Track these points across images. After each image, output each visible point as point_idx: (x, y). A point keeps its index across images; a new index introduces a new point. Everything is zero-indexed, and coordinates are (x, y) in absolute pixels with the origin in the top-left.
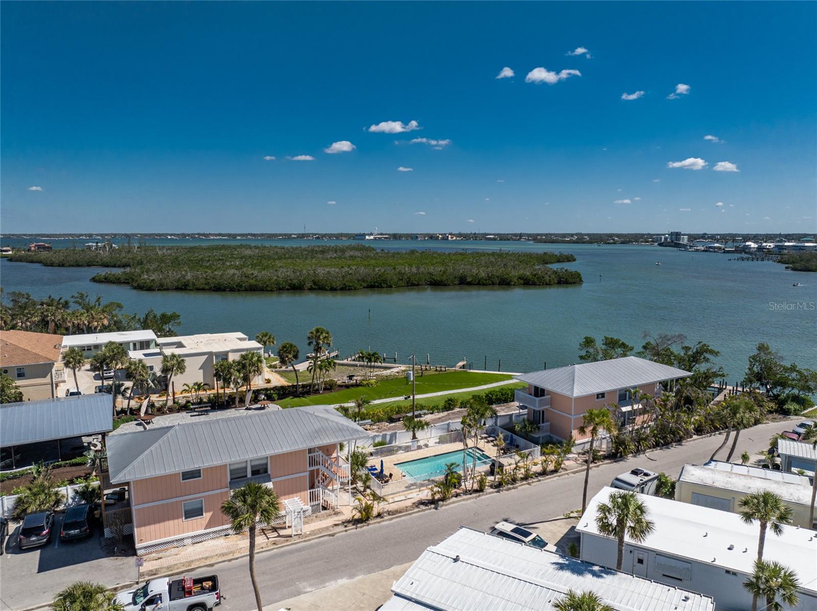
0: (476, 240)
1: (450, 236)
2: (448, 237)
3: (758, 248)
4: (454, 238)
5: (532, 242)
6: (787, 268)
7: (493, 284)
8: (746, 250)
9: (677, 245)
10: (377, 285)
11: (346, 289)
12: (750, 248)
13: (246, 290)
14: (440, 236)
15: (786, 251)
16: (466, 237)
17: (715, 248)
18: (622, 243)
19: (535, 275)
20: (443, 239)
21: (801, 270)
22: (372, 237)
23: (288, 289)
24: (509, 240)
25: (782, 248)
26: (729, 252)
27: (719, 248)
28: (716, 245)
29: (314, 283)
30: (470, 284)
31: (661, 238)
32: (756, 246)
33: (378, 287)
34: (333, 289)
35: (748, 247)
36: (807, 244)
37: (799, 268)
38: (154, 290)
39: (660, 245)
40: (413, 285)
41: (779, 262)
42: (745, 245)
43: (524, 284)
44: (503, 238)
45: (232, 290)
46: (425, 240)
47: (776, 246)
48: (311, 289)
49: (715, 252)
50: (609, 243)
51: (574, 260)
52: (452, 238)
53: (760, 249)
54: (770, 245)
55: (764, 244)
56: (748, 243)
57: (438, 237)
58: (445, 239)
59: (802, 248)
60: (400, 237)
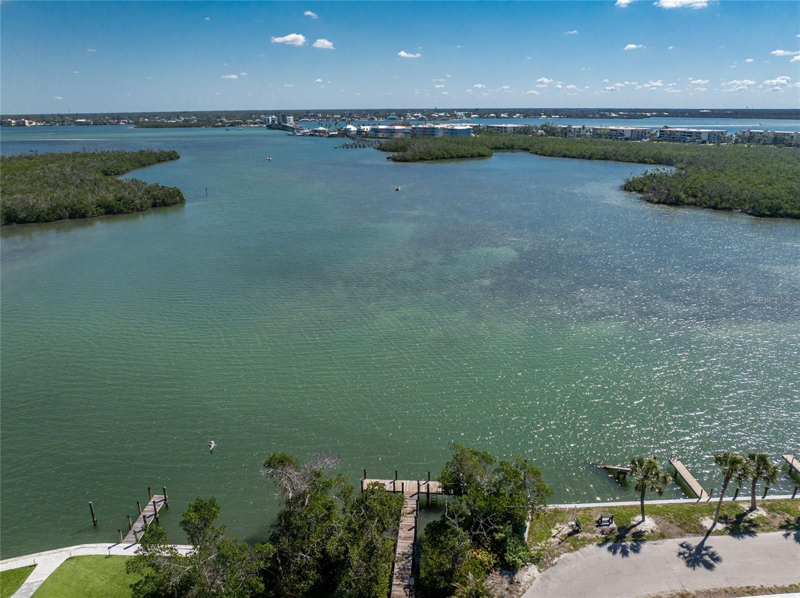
0: (63, 125)
1: (27, 121)
2: (24, 122)
3: (357, 131)
4: (34, 124)
5: (132, 127)
6: (388, 158)
7: (61, 218)
8: (346, 133)
9: (285, 128)
12: (351, 131)
14: (13, 121)
15: (380, 135)
16: (49, 121)
17: (320, 131)
18: (231, 125)
19: (120, 200)
20: (18, 124)
21: (400, 161)
24: (105, 124)
25: (376, 131)
26: (333, 136)
27: (324, 132)
28: (321, 128)
30: (23, 221)
31: (269, 119)
32: (356, 129)
35: (348, 130)
36: (396, 127)
37: (398, 159)
39: (270, 127)
41: (378, 149)
42: (346, 129)
43: (106, 213)
44: (99, 121)
47: (372, 129)
49: (320, 136)
51: (178, 157)
52: (30, 123)
53: (359, 132)
54: (367, 128)
55: (362, 127)
56: (349, 127)
57: (10, 122)
58: (21, 125)
59: (393, 131)
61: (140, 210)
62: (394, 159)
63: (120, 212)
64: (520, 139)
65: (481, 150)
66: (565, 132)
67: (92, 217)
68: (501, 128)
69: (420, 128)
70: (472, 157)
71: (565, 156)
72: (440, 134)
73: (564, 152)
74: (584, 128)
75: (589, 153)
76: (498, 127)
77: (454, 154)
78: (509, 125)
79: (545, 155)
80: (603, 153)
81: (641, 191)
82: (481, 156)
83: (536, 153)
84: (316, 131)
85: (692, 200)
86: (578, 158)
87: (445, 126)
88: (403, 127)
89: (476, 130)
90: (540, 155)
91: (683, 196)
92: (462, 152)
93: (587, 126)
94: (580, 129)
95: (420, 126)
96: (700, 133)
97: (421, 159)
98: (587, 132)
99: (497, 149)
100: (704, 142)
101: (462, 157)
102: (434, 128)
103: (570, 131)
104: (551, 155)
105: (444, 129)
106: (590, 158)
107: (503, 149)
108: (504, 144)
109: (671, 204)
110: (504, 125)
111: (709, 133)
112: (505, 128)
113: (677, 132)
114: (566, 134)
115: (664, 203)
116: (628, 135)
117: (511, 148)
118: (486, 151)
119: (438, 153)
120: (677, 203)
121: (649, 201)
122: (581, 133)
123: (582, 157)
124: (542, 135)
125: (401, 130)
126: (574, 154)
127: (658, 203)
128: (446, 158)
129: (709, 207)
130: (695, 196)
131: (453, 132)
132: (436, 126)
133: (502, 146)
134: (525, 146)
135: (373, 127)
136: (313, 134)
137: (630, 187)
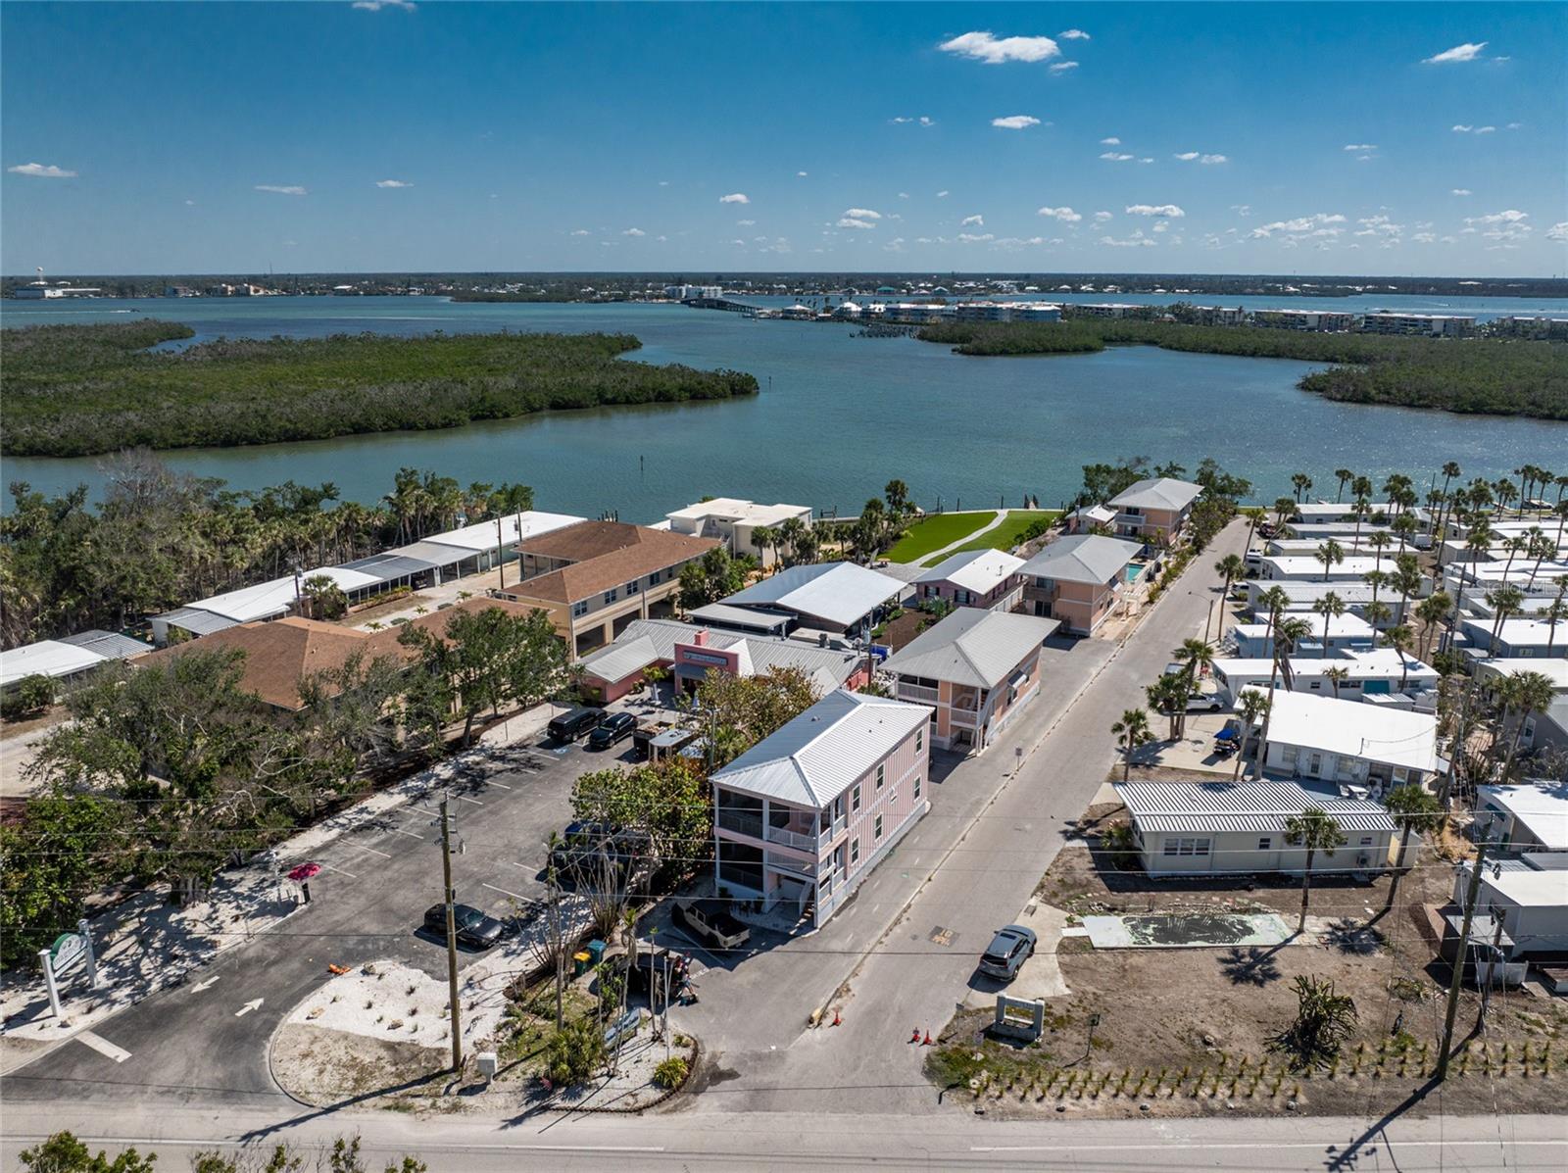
0: (312, 294)
1: (252, 288)
2: (248, 289)
3: (862, 313)
4: (261, 292)
6: (954, 350)
8: (843, 316)
10: (486, 414)
11: (448, 425)
12: (850, 312)
13: (279, 440)
14: (230, 288)
15: (902, 318)
16: (291, 286)
17: (796, 312)
18: (619, 299)
20: (237, 293)
22: (59, 293)
23: (347, 433)
24: (385, 294)
25: (896, 312)
26: (823, 319)
27: (805, 312)
28: (798, 307)
29: (390, 417)
31: (681, 291)
32: (860, 309)
33: (487, 417)
34: (430, 427)
35: (847, 311)
36: (931, 307)
37: (970, 351)
38: (83, 455)
39: (686, 302)
40: (533, 410)
41: (922, 339)
42: (842, 308)
44: (378, 286)
45: (253, 442)
46: (195, 296)
47: (888, 310)
48: (388, 430)
49: (801, 319)
50: (596, 301)
52: (256, 291)
53: (866, 314)
54: (880, 307)
55: (872, 306)
56: (848, 305)
57: (226, 289)
58: (243, 295)
59: (925, 313)
60: (133, 290)
61: (722, 396)
62: (963, 352)
63: (704, 397)
64: (1137, 327)
65: (1089, 341)
66: (1209, 317)
67: (679, 401)
68: (1103, 309)
69: (972, 308)
70: (1076, 350)
71: (1215, 352)
72: (1007, 319)
73: (1212, 346)
74: (1240, 311)
75: (1251, 347)
76: (1097, 309)
77: (1048, 345)
78: (1115, 306)
79: (1184, 350)
80: (1272, 348)
81: (1321, 390)
82: (1089, 349)
83: (1170, 347)
84: (790, 311)
85: (1386, 397)
86: (1236, 354)
87: (1014, 305)
88: (941, 307)
89: (1065, 312)
90: (1176, 349)
91: (1374, 392)
92: (1060, 343)
93: (1247, 310)
94: (1234, 312)
95: (971, 305)
96: (1431, 321)
97: (1004, 353)
98: (1246, 317)
99: (1109, 340)
101: (1062, 351)
102: (996, 309)
103: (1217, 316)
104: (1194, 350)
105: (1012, 310)
106: (1253, 355)
107: (1116, 341)
108: (1116, 334)
109: (1358, 401)
110: (1105, 306)
111: (1445, 320)
112: (1110, 309)
113: (1394, 318)
115: (1349, 401)
116: (1314, 323)
117: (1126, 340)
118: (1097, 343)
119: (1025, 343)
120: (1366, 400)
121: (1330, 399)
122: (1237, 320)
123: (1241, 352)
124: (1172, 322)
125: (938, 310)
126: (1229, 348)
127: (1342, 400)
128: (1038, 352)
129: (1404, 405)
130: (1388, 393)
131: (1029, 314)
132: (999, 306)
133: (1114, 337)
134: (1148, 337)
135: (889, 306)
136: (788, 315)
137: (1308, 386)
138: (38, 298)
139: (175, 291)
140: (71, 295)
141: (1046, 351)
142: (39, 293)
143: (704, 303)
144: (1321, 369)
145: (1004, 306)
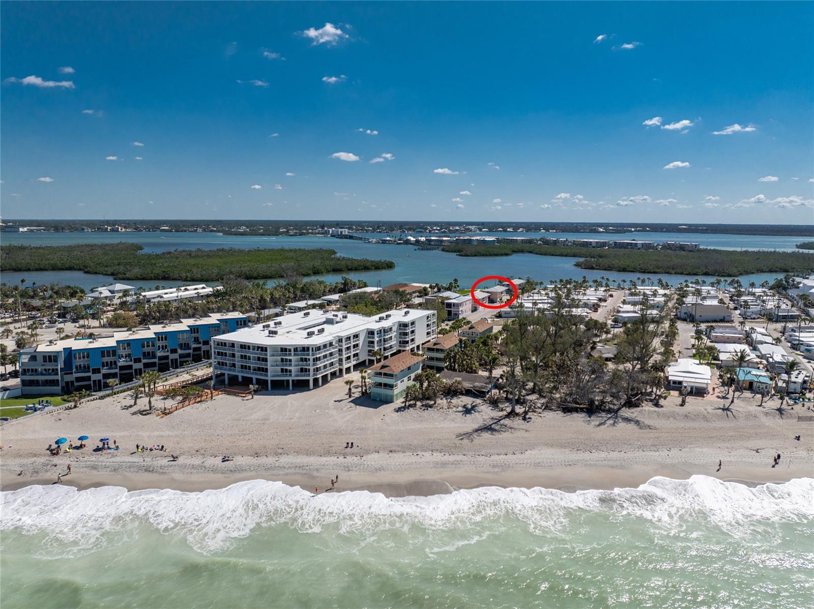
1: (120, 228)
2: (118, 228)
4: (124, 230)
8: (407, 242)
12: (411, 241)
14: (109, 228)
15: (432, 243)
17: (387, 240)
18: (301, 234)
20: (112, 230)
21: (464, 256)
24: (185, 231)
25: (431, 241)
26: (400, 244)
27: (391, 241)
28: (388, 238)
31: (329, 230)
32: (415, 239)
35: (409, 240)
36: (444, 239)
41: (444, 251)
42: (407, 239)
43: (376, 269)
46: (92, 231)
47: (426, 240)
49: (390, 244)
53: (417, 242)
54: (423, 239)
55: (420, 238)
56: (409, 238)
58: (115, 231)
59: (442, 241)
60: (63, 229)
61: (384, 268)
62: (460, 255)
64: (527, 247)
66: (555, 243)
67: (372, 269)
69: (461, 239)
70: (502, 255)
71: (553, 255)
72: (475, 243)
74: (567, 240)
75: (565, 253)
76: (512, 239)
78: (519, 238)
79: (541, 254)
81: (580, 266)
82: (507, 255)
83: (537, 254)
84: (385, 240)
85: (598, 267)
87: (478, 238)
88: (449, 239)
89: (498, 241)
91: (595, 266)
92: (496, 252)
93: (569, 239)
96: (637, 243)
97: (475, 255)
99: (514, 252)
100: (639, 249)
101: (497, 255)
102: (471, 239)
105: (477, 240)
106: (566, 256)
107: (518, 252)
109: (590, 269)
110: (515, 238)
111: (642, 243)
112: (517, 240)
114: (556, 244)
115: (588, 269)
116: (594, 245)
117: (522, 251)
118: (510, 252)
119: (483, 252)
120: (592, 268)
121: (582, 268)
122: (565, 243)
123: (561, 255)
124: (540, 244)
126: (558, 253)
127: (585, 269)
128: (488, 255)
129: (603, 270)
130: (599, 266)
131: (484, 241)
133: (517, 250)
134: (530, 250)
135: (427, 238)
136: (384, 242)
137: (577, 265)
138: (16, 232)
139: (83, 229)
140: (32, 231)
141: (491, 255)
142: (16, 230)
143: (342, 236)
144: (581, 260)
145: (474, 238)
